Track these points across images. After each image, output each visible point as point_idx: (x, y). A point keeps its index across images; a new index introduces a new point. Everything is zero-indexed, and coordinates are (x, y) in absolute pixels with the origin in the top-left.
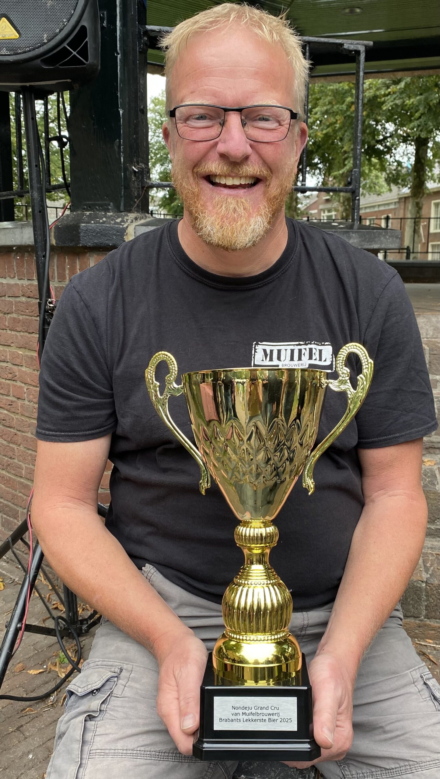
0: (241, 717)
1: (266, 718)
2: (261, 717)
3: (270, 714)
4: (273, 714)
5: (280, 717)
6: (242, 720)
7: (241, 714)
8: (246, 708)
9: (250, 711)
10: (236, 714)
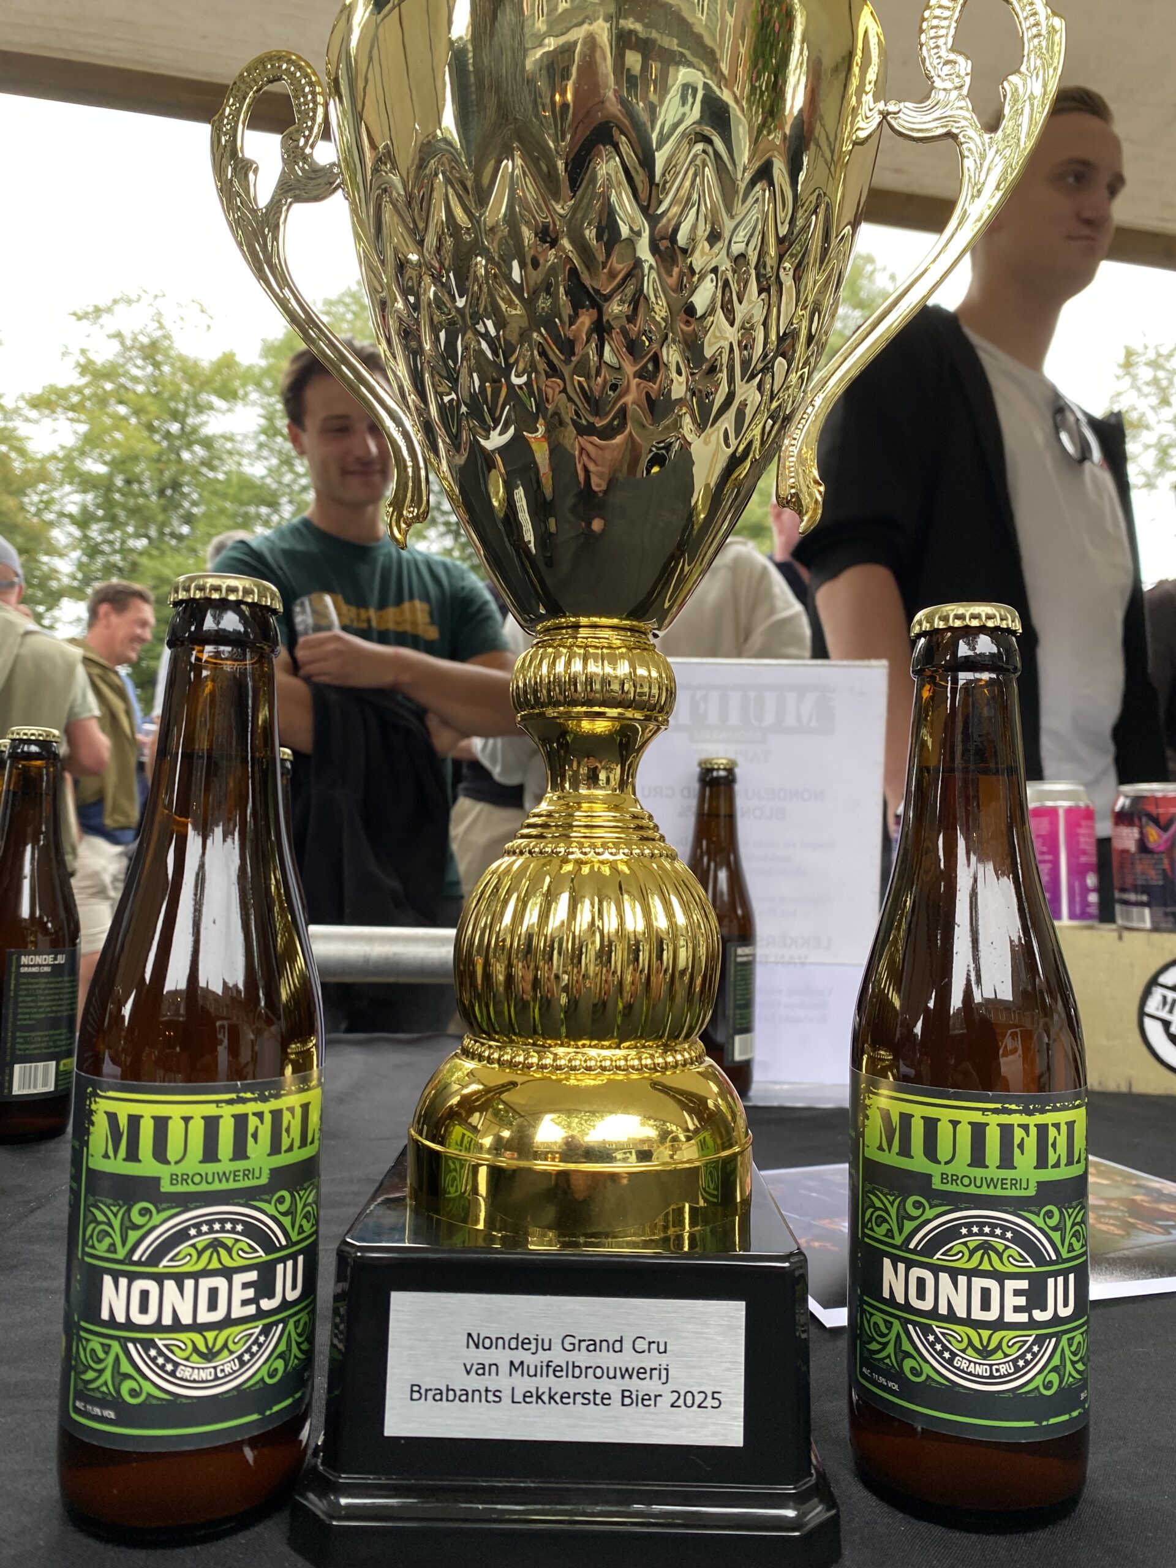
0: (502, 1382)
1: (614, 1388)
2: (587, 1384)
3: (627, 1373)
4: (641, 1372)
5: (670, 1387)
6: (506, 1395)
7: (505, 1368)
8: (526, 1342)
9: (543, 1356)
10: (483, 1369)
